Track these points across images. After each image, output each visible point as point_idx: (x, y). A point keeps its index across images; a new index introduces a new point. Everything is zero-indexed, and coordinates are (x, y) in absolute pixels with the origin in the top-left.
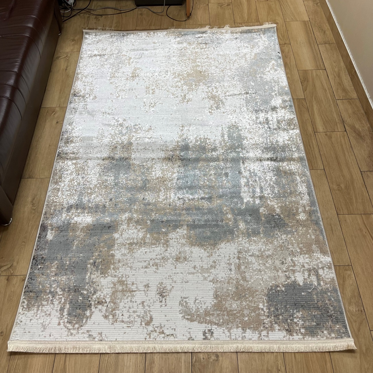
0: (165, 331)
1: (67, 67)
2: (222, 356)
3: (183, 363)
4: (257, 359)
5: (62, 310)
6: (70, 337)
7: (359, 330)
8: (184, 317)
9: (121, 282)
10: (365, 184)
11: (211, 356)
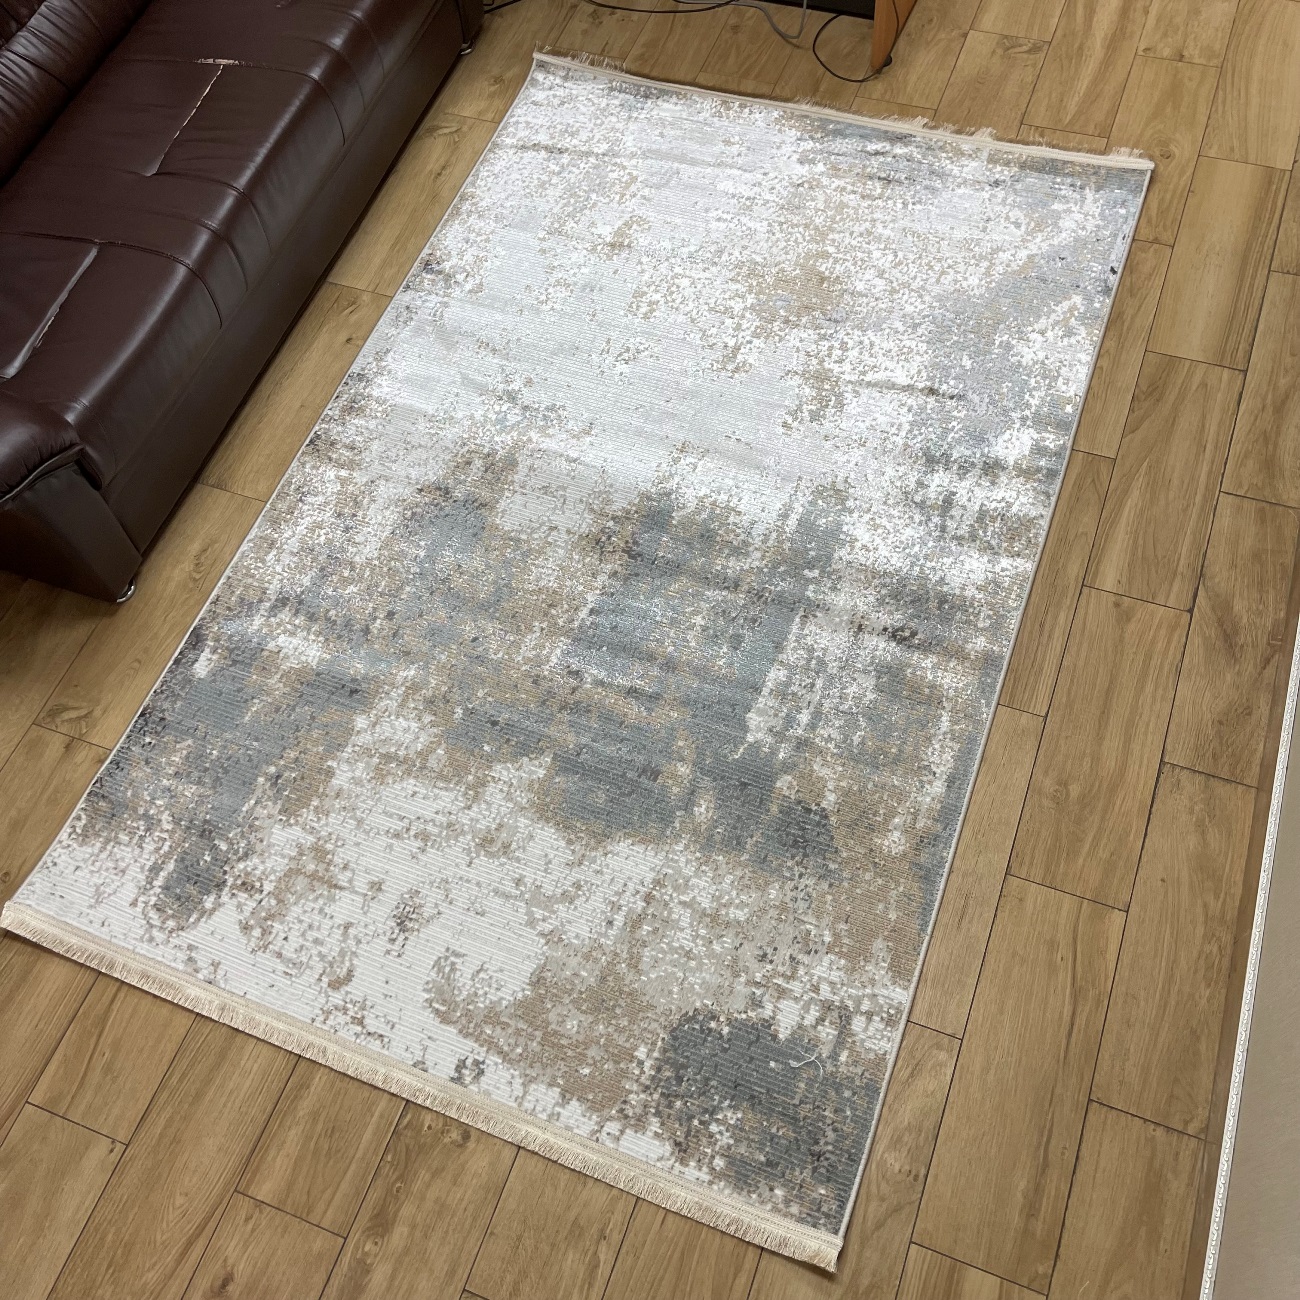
0: (367, 1021)
1: (444, 168)
3: (374, 1119)
4: (562, 1184)
5: (155, 869)
6: (145, 945)
8: (430, 1002)
9: (320, 853)
10: (1151, 807)
11: (452, 1128)
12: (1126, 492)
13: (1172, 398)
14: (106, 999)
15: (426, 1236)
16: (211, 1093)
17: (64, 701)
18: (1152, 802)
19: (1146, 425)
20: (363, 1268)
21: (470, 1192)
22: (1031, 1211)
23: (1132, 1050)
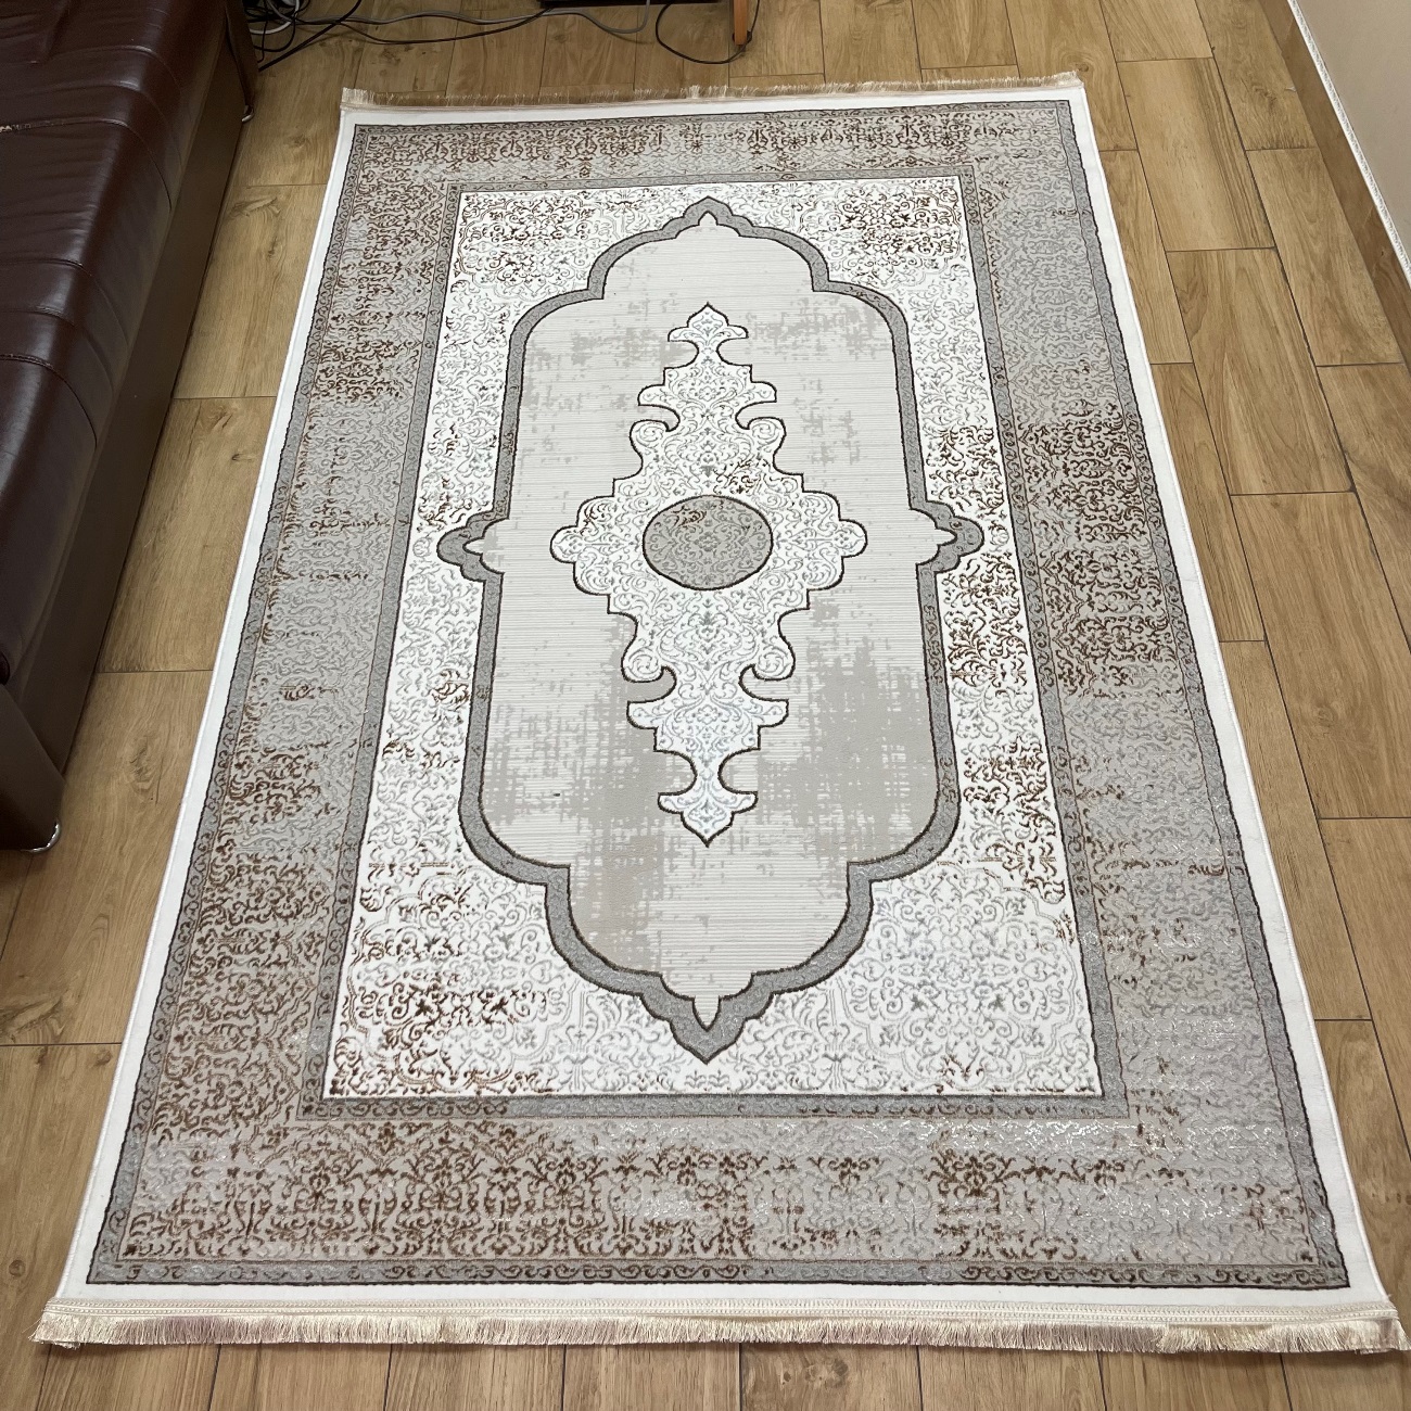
1: (274, 244)
2: (859, 1368)
3: (707, 1393)
4: (996, 1382)
11: (818, 1366)
12: (1222, 391)
13: (1217, 289)
19: (1205, 321)
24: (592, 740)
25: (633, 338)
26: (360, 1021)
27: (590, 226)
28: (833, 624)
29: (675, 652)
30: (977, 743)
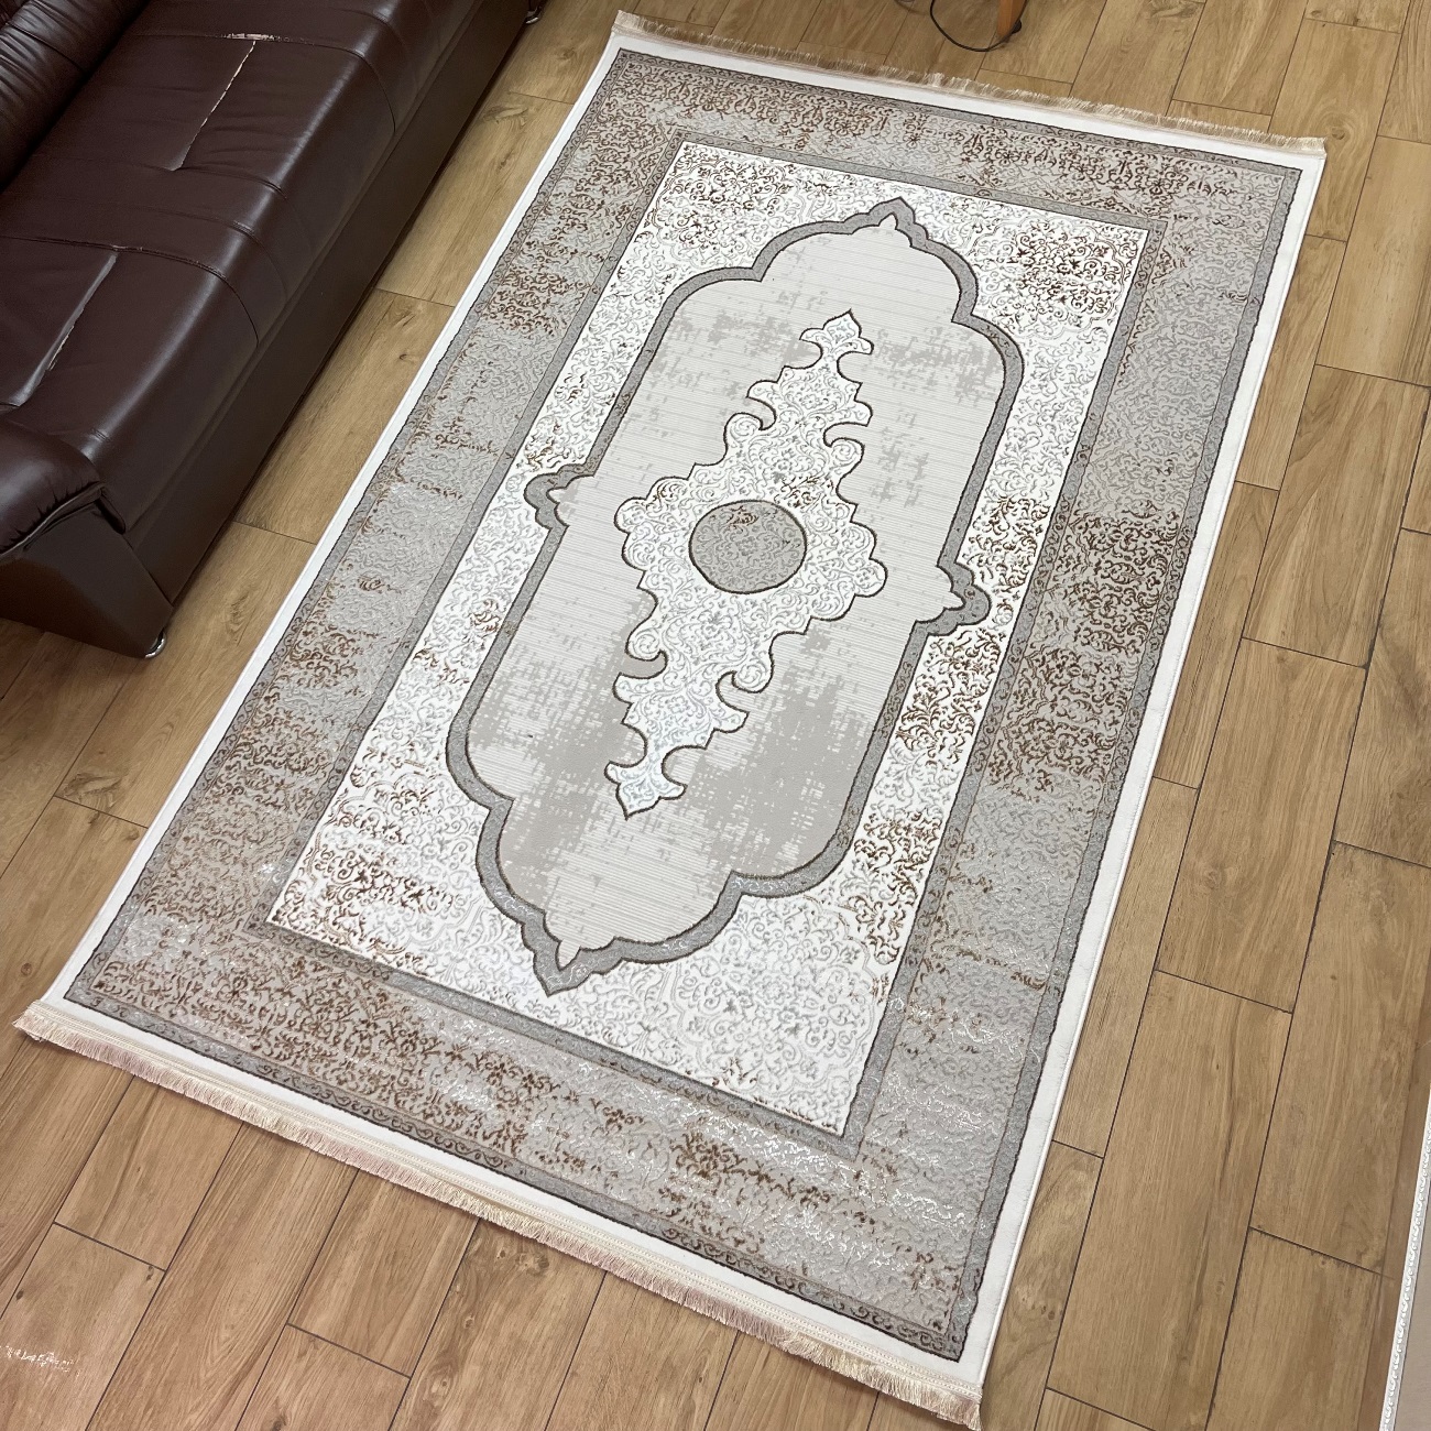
1: (508, 156)
2: (557, 1270)
3: (442, 1242)
4: (652, 1320)
7: (1009, 1370)
10: (1320, 893)
11: (528, 1255)
12: (1291, 530)
13: (1346, 419)
14: (141, 1107)
15: (500, 1375)
16: (258, 1215)
17: (88, 769)
18: (1322, 887)
19: (1315, 449)
20: (429, 1412)
21: (548, 1327)
22: (1182, 1355)
23: (1298, 1170)
24: (577, 698)
25: (771, 327)
26: (314, 871)
27: (781, 203)
28: (820, 656)
29: (677, 640)
30: (888, 802)
